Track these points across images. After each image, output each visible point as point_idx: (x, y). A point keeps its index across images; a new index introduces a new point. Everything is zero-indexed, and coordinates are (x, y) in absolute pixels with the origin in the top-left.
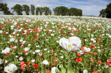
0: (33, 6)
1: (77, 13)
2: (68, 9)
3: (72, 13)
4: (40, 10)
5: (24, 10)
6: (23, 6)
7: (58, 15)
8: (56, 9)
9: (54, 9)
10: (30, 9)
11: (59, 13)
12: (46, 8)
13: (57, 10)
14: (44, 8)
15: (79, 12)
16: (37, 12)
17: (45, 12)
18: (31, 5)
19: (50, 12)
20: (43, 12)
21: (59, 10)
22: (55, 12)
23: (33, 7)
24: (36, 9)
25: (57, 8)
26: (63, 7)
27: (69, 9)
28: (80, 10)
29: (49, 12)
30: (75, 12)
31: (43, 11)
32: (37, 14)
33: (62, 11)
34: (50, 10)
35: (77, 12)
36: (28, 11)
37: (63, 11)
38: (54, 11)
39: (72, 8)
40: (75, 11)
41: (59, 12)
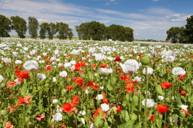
0: (35, 19)
1: (123, 35)
2: (105, 28)
3: (113, 35)
4: (49, 29)
5: (12, 26)
6: (12, 18)
7: (86, 39)
8: (81, 26)
9: (77, 27)
10: (27, 25)
11: (89, 35)
12: (62, 24)
13: (83, 29)
14: (58, 24)
15: (127, 33)
16: (42, 32)
17: (60, 33)
18: (30, 18)
19: (69, 32)
20: (55, 33)
21: (87, 30)
22: (79, 34)
23: (34, 22)
24: (40, 26)
25: (83, 24)
26: (95, 22)
27: (107, 27)
28: (129, 28)
29: (67, 32)
30: (120, 33)
31: (56, 30)
32: (43, 37)
33: (94, 32)
34: (70, 30)
35: (124, 33)
36: (22, 30)
37: (96, 30)
38: (77, 30)
39: (113, 25)
40: (119, 31)
41: (87, 34)
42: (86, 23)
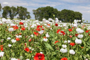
2: (58, 12)
3: (64, 18)
4: (10, 12)
9: (34, 11)
12: (21, 8)
13: (39, 13)
14: (18, 7)
15: (76, 16)
16: (5, 14)
17: (20, 15)
19: (27, 15)
20: (16, 15)
21: (43, 13)
22: (35, 16)
24: (3, 9)
25: (39, 9)
26: (49, 7)
27: (60, 12)
28: (79, 12)
29: (25, 15)
30: (70, 17)
31: (16, 12)
33: (48, 15)
34: (28, 13)
35: (74, 17)
37: (50, 14)
38: (34, 14)
39: (65, 10)
42: (42, 8)
